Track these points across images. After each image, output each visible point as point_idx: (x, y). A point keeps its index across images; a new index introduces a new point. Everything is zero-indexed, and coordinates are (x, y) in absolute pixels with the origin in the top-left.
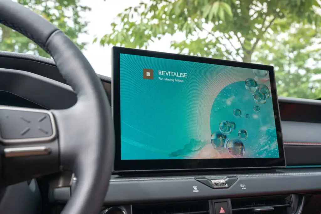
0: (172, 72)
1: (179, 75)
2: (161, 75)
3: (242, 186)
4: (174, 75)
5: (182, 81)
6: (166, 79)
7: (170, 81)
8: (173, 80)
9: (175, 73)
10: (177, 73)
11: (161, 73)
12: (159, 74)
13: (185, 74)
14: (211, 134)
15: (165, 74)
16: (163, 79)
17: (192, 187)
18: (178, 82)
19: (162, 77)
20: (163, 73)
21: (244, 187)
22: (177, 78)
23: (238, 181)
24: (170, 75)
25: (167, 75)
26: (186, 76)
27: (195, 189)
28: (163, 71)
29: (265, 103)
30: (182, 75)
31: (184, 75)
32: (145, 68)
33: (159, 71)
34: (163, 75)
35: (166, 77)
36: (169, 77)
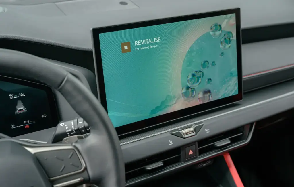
0: (147, 40)
1: (153, 41)
2: (137, 45)
3: (206, 131)
4: (149, 42)
5: (157, 46)
6: (143, 48)
7: (146, 49)
8: (148, 48)
9: (150, 40)
10: (152, 39)
11: (137, 43)
12: (136, 45)
13: (158, 38)
14: (182, 88)
15: (141, 43)
16: (139, 49)
17: (168, 141)
18: (153, 48)
19: (138, 47)
20: (139, 43)
21: (209, 131)
22: (152, 44)
23: (203, 126)
24: (145, 43)
25: (143, 43)
26: (159, 40)
27: (171, 142)
28: (138, 41)
29: (230, 47)
30: (156, 40)
31: (158, 40)
32: (122, 42)
33: (135, 42)
34: (139, 44)
35: (142, 46)
36: (144, 45)
